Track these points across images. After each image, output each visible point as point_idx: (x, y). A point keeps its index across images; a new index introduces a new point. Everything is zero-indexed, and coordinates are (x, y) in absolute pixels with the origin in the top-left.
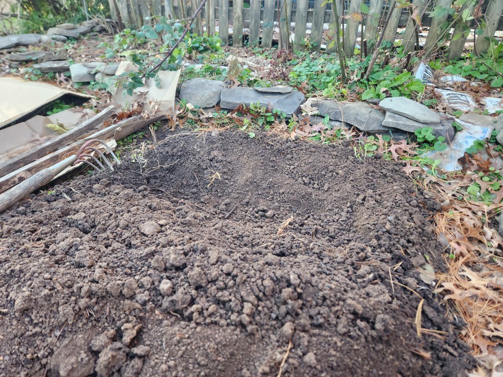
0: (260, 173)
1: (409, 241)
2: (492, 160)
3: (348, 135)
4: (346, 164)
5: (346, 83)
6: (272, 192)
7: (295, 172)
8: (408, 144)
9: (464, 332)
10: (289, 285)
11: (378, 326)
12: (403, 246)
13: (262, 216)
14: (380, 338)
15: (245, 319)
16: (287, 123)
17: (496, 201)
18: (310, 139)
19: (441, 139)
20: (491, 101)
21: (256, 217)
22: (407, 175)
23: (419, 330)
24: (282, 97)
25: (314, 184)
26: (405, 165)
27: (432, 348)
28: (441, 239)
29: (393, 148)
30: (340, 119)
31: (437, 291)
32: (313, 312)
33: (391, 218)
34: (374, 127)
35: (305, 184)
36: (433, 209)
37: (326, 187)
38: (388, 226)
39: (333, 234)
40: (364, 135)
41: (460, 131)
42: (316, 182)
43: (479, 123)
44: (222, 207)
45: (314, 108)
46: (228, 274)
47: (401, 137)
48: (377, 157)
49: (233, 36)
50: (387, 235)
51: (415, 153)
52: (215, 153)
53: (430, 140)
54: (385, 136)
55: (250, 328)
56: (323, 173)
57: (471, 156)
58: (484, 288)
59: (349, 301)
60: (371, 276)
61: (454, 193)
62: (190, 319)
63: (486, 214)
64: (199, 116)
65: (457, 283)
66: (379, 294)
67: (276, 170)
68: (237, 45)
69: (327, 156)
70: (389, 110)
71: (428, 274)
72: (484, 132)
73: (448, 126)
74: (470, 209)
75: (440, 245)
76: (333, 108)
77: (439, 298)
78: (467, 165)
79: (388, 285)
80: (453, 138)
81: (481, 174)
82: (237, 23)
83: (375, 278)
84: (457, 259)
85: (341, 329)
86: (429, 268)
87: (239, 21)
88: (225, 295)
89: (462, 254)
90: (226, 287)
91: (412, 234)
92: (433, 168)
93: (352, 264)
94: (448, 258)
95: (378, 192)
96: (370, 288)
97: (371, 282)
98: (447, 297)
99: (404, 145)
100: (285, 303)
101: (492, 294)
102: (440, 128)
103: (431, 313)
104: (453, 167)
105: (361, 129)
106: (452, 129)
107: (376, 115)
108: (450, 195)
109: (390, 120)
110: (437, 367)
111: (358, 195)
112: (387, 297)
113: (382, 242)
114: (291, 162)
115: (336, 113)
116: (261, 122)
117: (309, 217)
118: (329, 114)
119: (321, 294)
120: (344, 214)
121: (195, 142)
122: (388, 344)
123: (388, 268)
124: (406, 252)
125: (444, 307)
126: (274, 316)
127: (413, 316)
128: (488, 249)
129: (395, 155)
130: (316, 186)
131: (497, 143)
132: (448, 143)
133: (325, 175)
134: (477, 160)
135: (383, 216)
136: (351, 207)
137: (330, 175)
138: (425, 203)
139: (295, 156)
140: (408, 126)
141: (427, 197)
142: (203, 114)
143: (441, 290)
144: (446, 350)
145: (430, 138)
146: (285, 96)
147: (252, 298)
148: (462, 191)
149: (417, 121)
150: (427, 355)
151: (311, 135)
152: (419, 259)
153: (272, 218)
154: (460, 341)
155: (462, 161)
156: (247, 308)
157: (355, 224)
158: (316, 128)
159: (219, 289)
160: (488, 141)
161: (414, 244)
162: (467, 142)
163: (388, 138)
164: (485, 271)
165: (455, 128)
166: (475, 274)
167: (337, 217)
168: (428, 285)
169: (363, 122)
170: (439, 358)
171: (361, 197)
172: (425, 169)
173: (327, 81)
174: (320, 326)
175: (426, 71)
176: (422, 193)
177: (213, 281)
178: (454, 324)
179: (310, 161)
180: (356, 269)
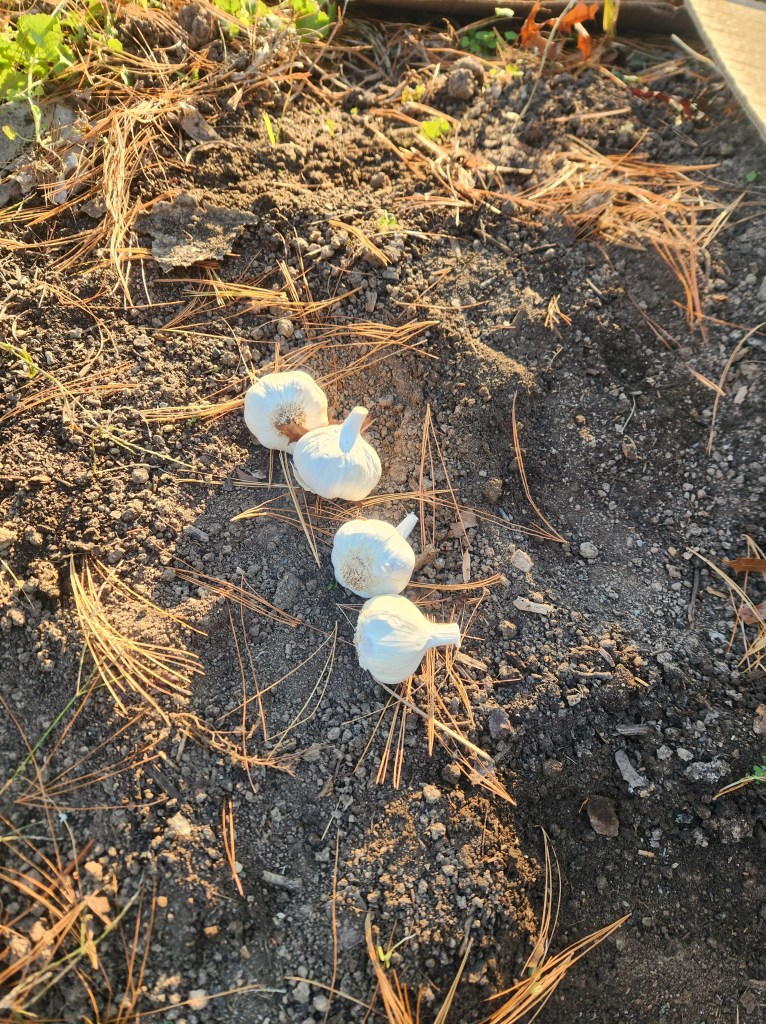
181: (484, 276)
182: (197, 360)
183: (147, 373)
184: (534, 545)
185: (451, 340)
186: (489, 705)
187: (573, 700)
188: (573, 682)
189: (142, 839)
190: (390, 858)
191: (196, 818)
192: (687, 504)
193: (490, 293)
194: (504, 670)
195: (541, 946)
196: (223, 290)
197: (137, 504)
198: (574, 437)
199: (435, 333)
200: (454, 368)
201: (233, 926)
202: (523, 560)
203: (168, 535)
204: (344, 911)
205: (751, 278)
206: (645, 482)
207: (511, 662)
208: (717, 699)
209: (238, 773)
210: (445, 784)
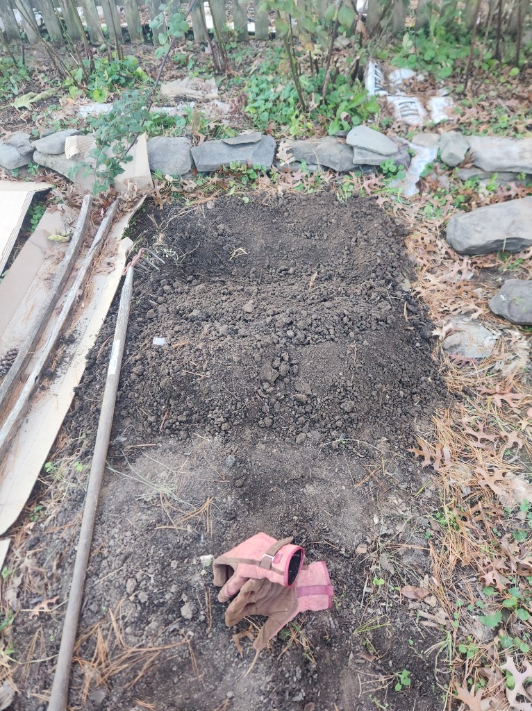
0: (269, 237)
1: (392, 267)
2: (440, 178)
3: (327, 178)
4: (334, 212)
5: (307, 112)
6: (285, 252)
7: (296, 229)
8: (376, 176)
9: (429, 313)
10: (345, 316)
11: (389, 322)
12: (390, 272)
13: (285, 275)
14: (390, 327)
15: (333, 336)
16: (269, 176)
17: (444, 214)
18: (295, 189)
19: (401, 167)
20: (436, 104)
21: (281, 276)
22: (381, 207)
23: (407, 318)
24: (255, 147)
25: (315, 235)
26: (377, 198)
27: (414, 325)
28: (411, 258)
29: (366, 183)
30: (315, 162)
31: (413, 294)
32: (359, 324)
33: (379, 254)
34: (347, 166)
35: (308, 238)
36: (403, 235)
37: (325, 237)
38: (379, 261)
39: (343, 275)
40: (339, 175)
41: (414, 156)
42: (316, 234)
43: (427, 144)
44: (252, 275)
45: (290, 154)
46: (316, 319)
47: (370, 170)
48: (355, 197)
49: (128, 29)
50: (379, 267)
51: (382, 184)
52: (221, 226)
54: (357, 172)
55: (336, 339)
56: (319, 224)
57: (424, 179)
58: (438, 284)
59: (373, 314)
60: (379, 297)
61: (416, 215)
62: (309, 343)
63: (438, 228)
64: (183, 187)
65: (423, 285)
66: (385, 306)
67: (280, 231)
68: (137, 41)
69: (317, 207)
70: (356, 146)
71: (406, 286)
72: (432, 154)
73: (405, 153)
74: (426, 227)
75: (411, 262)
76: (307, 153)
77: (414, 298)
78: (422, 187)
79: (388, 300)
80: (409, 164)
81: (433, 194)
82: (130, 10)
83: (381, 299)
84: (422, 269)
85: (374, 328)
86: (407, 281)
87: (132, 7)
88: (319, 329)
89: (424, 265)
90: (318, 326)
91: (393, 261)
92: (399, 196)
93: (366, 294)
94: (416, 270)
95: (365, 232)
96: (380, 305)
97: (379, 301)
98: (418, 296)
99: (374, 180)
100: (346, 324)
101: (442, 286)
102: (399, 157)
103: (411, 308)
104: (412, 191)
105: (336, 170)
106: (408, 155)
107: (347, 153)
108: (413, 217)
109: (360, 157)
110: (417, 333)
111: (351, 238)
112: (389, 307)
113: (378, 273)
114: (290, 220)
115: (311, 157)
116: (245, 181)
117: (319, 265)
118: (305, 159)
119: (360, 315)
120: (345, 256)
121: (197, 219)
122: (394, 328)
123: (385, 290)
124: (392, 275)
125: (417, 302)
126: (343, 332)
127: (403, 312)
128: (440, 256)
129: (369, 191)
130: (317, 237)
131: (442, 162)
132: (407, 170)
133: (321, 226)
134: (429, 182)
135: (374, 253)
136: (349, 249)
137: (325, 225)
138: (397, 231)
139: (291, 213)
140: (374, 161)
141: (398, 224)
142: (186, 184)
143: (415, 293)
144: (421, 324)
145: (393, 169)
146: (258, 145)
147: (332, 327)
148: (421, 212)
149: (380, 154)
150: (412, 328)
151: (295, 185)
152: (401, 277)
153: (294, 274)
154: (427, 318)
155: (419, 184)
156: (332, 332)
157: (355, 263)
158: (298, 176)
159: (316, 327)
160: (435, 161)
161: (396, 268)
162: (420, 167)
163: (360, 174)
164: (438, 273)
165: (410, 153)
166: (433, 276)
167: (341, 261)
168: (407, 292)
169: (337, 163)
170: (418, 328)
171: (354, 239)
172: (393, 198)
173: (288, 113)
174: (364, 330)
175: (376, 73)
176: (394, 222)
177: (311, 325)
178: (424, 310)
179: (306, 215)
180: (369, 296)
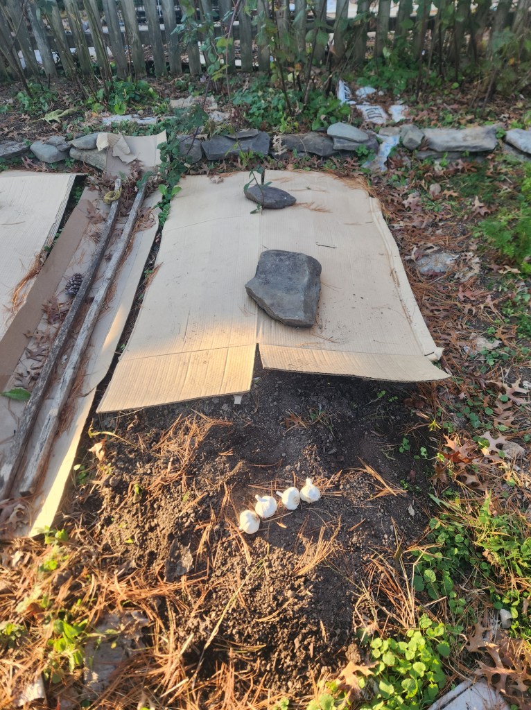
2: (403, 159)
5: (293, 116)
8: (352, 159)
19: (371, 151)
20: (395, 110)
24: (254, 140)
30: (303, 150)
34: (329, 152)
40: (323, 159)
41: (381, 143)
43: (391, 134)
47: (347, 155)
53: (366, 154)
54: (337, 157)
57: (391, 159)
70: (336, 137)
72: (395, 140)
73: (374, 141)
76: (296, 144)
78: (390, 166)
80: (378, 149)
102: (370, 143)
104: (382, 169)
105: (321, 154)
107: (328, 142)
109: (339, 145)
118: (295, 148)
131: (403, 146)
132: (376, 153)
134: (394, 161)
140: (350, 146)
145: (366, 152)
146: (256, 139)
149: (355, 141)
155: (386, 164)
160: (398, 146)
162: (387, 150)
163: (339, 158)
165: (378, 141)
169: (321, 150)
173: (278, 117)
175: (345, 89)
181: (211, 470)
182: (227, 554)
183: (232, 568)
184: (284, 466)
185: (231, 479)
186: (322, 476)
187: (319, 460)
188: (316, 460)
189: (358, 548)
190: (355, 495)
191: (353, 537)
192: (272, 434)
193: (216, 469)
194: (314, 473)
195: (365, 471)
196: (201, 549)
197: (277, 563)
198: (258, 453)
199: (228, 483)
200: (239, 478)
201: (372, 529)
202: (288, 467)
203: (284, 554)
204: (366, 504)
205: (221, 411)
206: (267, 441)
207: (312, 472)
208: (316, 434)
209: (342, 528)
210: (339, 485)
